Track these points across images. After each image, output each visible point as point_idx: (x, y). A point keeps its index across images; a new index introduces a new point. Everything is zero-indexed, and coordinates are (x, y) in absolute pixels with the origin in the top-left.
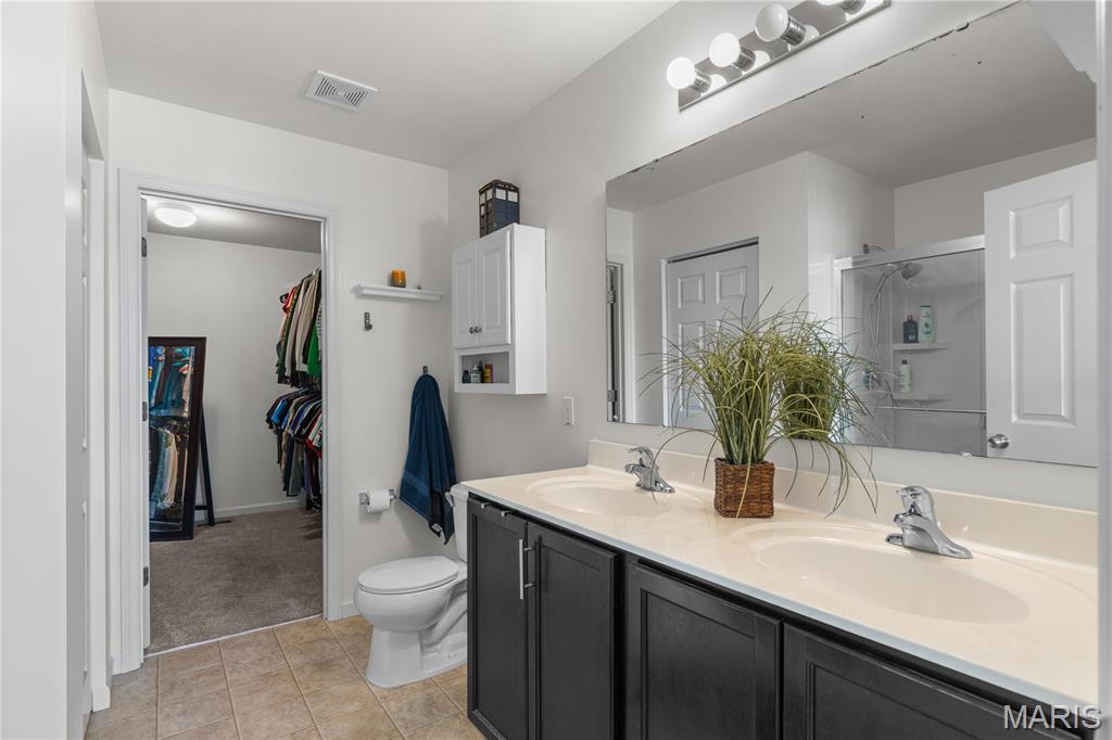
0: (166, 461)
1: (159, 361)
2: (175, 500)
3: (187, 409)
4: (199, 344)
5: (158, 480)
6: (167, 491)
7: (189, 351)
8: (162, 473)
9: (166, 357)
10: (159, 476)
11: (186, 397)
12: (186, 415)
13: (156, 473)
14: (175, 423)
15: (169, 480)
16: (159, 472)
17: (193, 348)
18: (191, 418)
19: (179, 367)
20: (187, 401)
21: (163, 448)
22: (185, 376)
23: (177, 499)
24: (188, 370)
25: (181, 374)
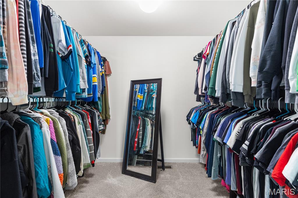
0: (147, 131)
1: (145, 92)
2: (150, 148)
3: (154, 111)
4: (159, 81)
5: (144, 140)
6: (147, 145)
7: (155, 85)
8: (146, 136)
9: (148, 90)
10: (145, 138)
11: (154, 106)
12: (154, 113)
13: (144, 136)
14: (151, 115)
15: (148, 139)
16: (145, 137)
17: (157, 84)
18: (156, 114)
19: (152, 94)
20: (154, 108)
21: (146, 126)
22: (154, 98)
23: (151, 148)
24: (155, 96)
25: (152, 97)
